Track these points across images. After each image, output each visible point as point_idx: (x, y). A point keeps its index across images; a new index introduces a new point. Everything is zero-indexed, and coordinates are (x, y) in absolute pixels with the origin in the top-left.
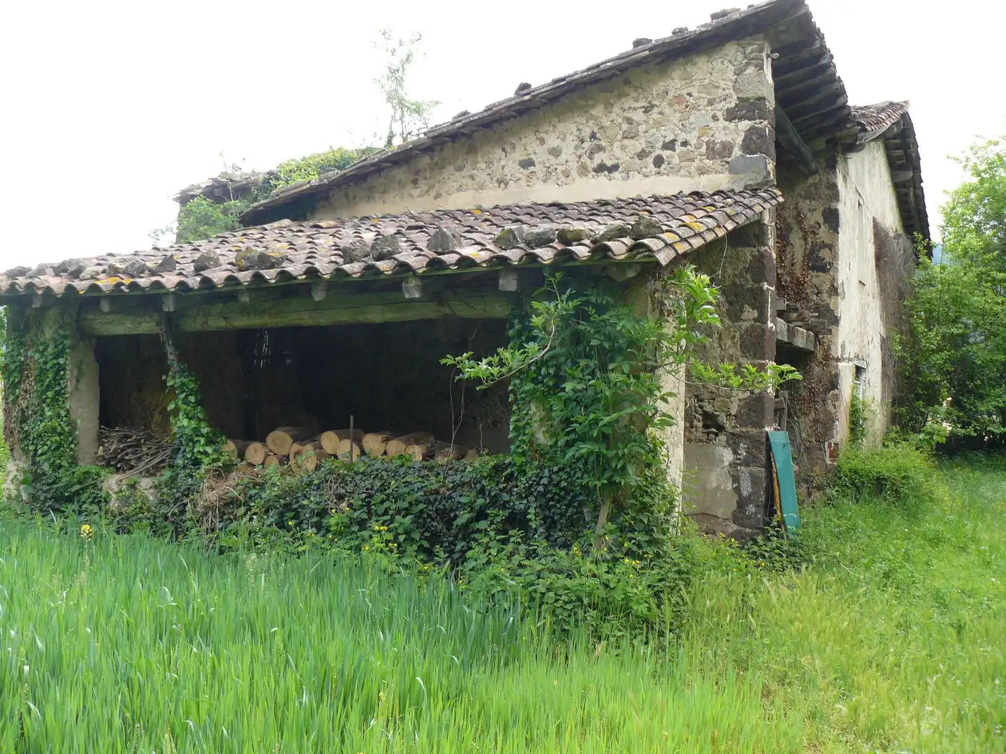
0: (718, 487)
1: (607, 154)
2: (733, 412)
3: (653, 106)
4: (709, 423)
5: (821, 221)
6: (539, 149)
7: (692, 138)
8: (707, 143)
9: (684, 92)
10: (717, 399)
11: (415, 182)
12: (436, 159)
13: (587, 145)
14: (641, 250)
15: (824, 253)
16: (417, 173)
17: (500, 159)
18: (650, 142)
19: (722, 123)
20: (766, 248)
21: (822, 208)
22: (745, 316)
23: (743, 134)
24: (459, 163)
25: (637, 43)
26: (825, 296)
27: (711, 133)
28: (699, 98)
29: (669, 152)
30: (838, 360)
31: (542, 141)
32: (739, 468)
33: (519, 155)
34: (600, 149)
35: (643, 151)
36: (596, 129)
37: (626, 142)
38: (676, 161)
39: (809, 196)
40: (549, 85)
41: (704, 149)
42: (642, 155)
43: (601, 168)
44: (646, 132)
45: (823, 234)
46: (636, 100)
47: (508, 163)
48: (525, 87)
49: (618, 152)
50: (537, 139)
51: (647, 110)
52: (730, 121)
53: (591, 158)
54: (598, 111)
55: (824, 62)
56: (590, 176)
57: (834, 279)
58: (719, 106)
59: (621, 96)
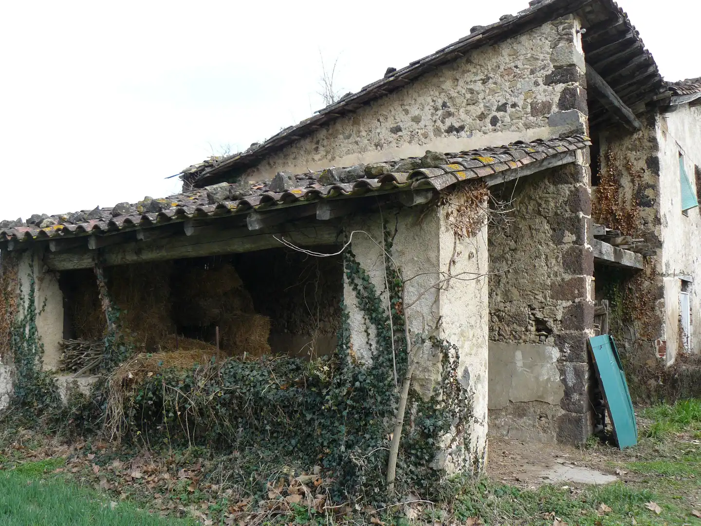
0: (549, 379)
1: (455, 118)
2: (559, 317)
3: (488, 78)
4: (541, 327)
5: (645, 167)
6: (407, 118)
7: (520, 100)
8: (531, 104)
9: (513, 64)
10: (546, 308)
11: (317, 149)
12: (330, 131)
13: (440, 113)
14: (419, 178)
15: (649, 192)
16: (318, 143)
17: (377, 128)
18: (487, 107)
19: (542, 87)
20: (581, 184)
21: (645, 158)
22: (565, 240)
23: (559, 94)
24: (347, 133)
25: (473, 30)
26: (650, 225)
27: (534, 95)
28: (523, 69)
29: (502, 113)
30: (663, 275)
31: (407, 112)
32: (565, 363)
33: (390, 124)
34: (449, 114)
35: (483, 113)
36: (446, 99)
37: (469, 108)
38: (507, 119)
39: (634, 148)
40: (408, 67)
41: (529, 110)
42: (482, 117)
43: (451, 130)
44: (484, 98)
45: (647, 177)
46: (476, 74)
47: (383, 131)
48: (391, 71)
49: (463, 116)
50: (403, 110)
51: (484, 82)
52: (549, 85)
53: (443, 122)
54: (448, 85)
55: (629, 36)
56: (443, 136)
57: (657, 212)
58: (539, 74)
59: (464, 72)
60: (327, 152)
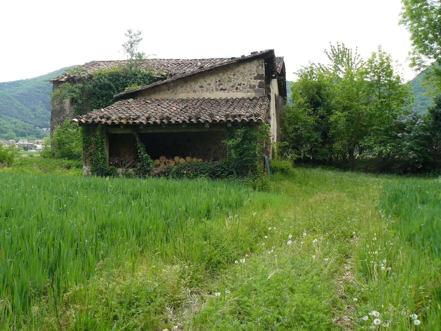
1: (223, 86)
3: (235, 74)
6: (205, 83)
7: (246, 83)
9: (244, 71)
11: (169, 90)
12: (176, 84)
13: (218, 83)
16: (169, 87)
17: (194, 85)
18: (235, 84)
19: (253, 80)
21: (267, 94)
23: (258, 83)
24: (182, 85)
25: (232, 58)
27: (250, 82)
28: (247, 73)
29: (240, 86)
30: (270, 136)
31: (206, 81)
33: (199, 84)
34: (221, 84)
36: (220, 79)
37: (228, 83)
38: (241, 89)
40: (209, 68)
41: (248, 86)
42: (233, 87)
43: (222, 89)
44: (234, 81)
46: (231, 72)
47: (196, 86)
49: (226, 86)
50: (204, 80)
51: (234, 75)
52: (255, 80)
53: (219, 86)
54: (221, 74)
56: (219, 91)
58: (252, 76)
59: (227, 71)
60: (173, 91)
